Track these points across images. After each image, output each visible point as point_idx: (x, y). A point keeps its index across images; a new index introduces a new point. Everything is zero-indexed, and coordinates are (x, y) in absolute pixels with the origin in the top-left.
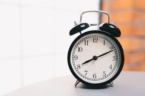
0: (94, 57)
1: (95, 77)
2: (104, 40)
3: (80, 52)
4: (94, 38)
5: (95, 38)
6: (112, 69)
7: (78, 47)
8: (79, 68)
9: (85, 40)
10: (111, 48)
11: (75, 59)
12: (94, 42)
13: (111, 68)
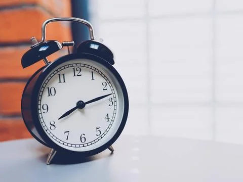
0: (78, 103)
1: (83, 140)
2: (92, 70)
3: (51, 97)
4: (74, 68)
5: (76, 67)
6: (110, 120)
7: (47, 86)
8: (53, 127)
9: (58, 73)
10: (104, 84)
11: (44, 111)
12: (76, 75)
13: (108, 119)
